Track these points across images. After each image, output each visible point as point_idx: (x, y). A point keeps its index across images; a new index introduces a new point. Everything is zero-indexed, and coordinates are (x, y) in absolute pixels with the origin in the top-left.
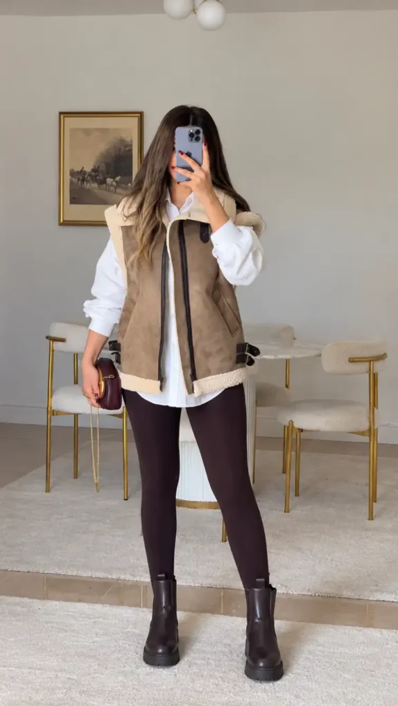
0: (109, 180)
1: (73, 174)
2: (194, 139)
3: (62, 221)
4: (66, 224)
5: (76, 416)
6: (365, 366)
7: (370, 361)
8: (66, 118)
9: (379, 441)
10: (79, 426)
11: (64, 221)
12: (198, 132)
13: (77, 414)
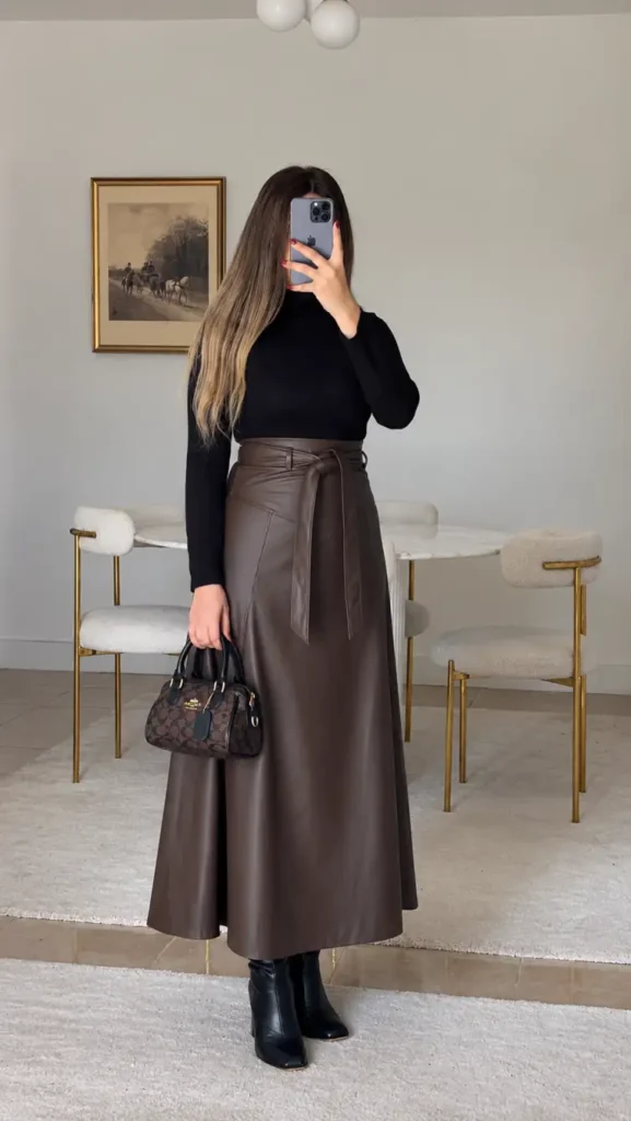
0: (170, 284)
1: (113, 273)
2: (319, 218)
3: (97, 346)
4: (103, 350)
5: (118, 655)
6: (568, 575)
7: (575, 569)
8: (101, 188)
9: (588, 691)
10: (122, 671)
11: (100, 346)
12: (326, 206)
13: (119, 654)
